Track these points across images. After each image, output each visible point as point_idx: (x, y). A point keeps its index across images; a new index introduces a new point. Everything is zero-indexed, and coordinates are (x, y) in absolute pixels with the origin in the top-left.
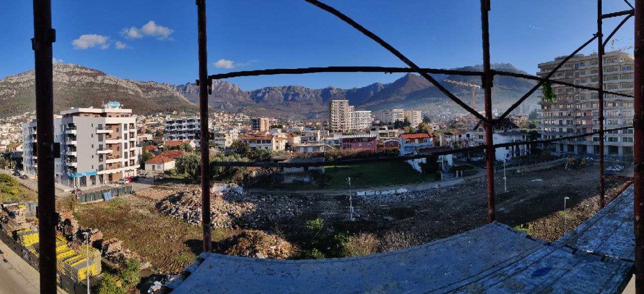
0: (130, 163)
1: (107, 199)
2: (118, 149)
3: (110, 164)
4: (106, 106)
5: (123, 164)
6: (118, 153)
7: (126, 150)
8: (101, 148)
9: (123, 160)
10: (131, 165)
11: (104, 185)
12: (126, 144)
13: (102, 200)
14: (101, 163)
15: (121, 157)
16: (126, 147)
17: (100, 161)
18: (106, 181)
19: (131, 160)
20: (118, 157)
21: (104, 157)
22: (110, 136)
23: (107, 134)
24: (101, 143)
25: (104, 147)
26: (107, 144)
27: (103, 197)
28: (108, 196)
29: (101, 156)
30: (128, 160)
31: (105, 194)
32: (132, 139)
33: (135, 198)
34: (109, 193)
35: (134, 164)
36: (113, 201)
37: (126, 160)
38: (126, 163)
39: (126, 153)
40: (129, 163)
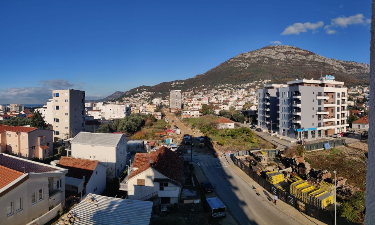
0: (342, 122)
1: (326, 148)
2: (332, 111)
3: (327, 123)
4: (324, 78)
5: (336, 123)
6: (332, 114)
7: (338, 113)
8: (320, 110)
9: (336, 120)
10: (342, 124)
11: (322, 138)
12: (338, 108)
13: (323, 149)
14: (320, 122)
15: (335, 118)
16: (338, 111)
17: (319, 120)
18: (323, 135)
19: (342, 120)
20: (332, 117)
21: (322, 117)
22: (327, 101)
23: (325, 100)
24: (320, 106)
25: (322, 109)
26: (324, 107)
27: (324, 147)
28: (328, 146)
29: (320, 116)
30: (340, 120)
31: (325, 145)
32: (343, 105)
33: (348, 149)
34: (328, 144)
35: (344, 123)
36: (331, 150)
37: (338, 120)
38: (338, 122)
39: (338, 115)
40: (340, 122)
